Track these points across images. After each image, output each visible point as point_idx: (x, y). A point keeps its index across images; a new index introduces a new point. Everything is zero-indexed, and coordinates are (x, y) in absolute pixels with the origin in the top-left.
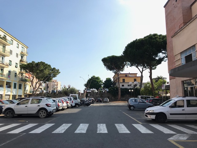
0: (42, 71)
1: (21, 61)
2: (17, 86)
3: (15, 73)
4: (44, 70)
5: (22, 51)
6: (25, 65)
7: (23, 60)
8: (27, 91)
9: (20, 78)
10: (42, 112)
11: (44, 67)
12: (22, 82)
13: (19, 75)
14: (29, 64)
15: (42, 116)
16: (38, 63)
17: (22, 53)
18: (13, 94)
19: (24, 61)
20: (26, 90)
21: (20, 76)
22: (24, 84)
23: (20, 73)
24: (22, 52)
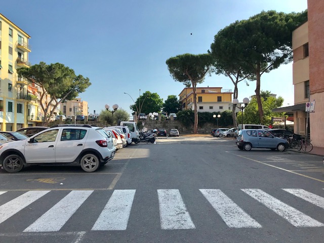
0: (58, 80)
1: (18, 61)
2: (15, 108)
3: (9, 84)
4: (63, 79)
5: (20, 43)
6: (27, 69)
7: (22, 60)
8: (32, 116)
9: (19, 92)
10: (89, 158)
11: (63, 72)
12: (22, 100)
13: (17, 87)
14: (34, 67)
15: (88, 167)
16: (52, 65)
17: (19, 47)
18: (8, 122)
19: (25, 61)
20: (31, 114)
21: (19, 89)
22: (26, 103)
23: (17, 84)
24: (19, 45)
